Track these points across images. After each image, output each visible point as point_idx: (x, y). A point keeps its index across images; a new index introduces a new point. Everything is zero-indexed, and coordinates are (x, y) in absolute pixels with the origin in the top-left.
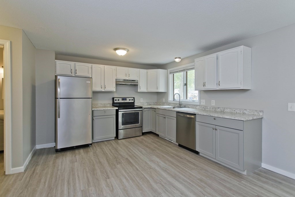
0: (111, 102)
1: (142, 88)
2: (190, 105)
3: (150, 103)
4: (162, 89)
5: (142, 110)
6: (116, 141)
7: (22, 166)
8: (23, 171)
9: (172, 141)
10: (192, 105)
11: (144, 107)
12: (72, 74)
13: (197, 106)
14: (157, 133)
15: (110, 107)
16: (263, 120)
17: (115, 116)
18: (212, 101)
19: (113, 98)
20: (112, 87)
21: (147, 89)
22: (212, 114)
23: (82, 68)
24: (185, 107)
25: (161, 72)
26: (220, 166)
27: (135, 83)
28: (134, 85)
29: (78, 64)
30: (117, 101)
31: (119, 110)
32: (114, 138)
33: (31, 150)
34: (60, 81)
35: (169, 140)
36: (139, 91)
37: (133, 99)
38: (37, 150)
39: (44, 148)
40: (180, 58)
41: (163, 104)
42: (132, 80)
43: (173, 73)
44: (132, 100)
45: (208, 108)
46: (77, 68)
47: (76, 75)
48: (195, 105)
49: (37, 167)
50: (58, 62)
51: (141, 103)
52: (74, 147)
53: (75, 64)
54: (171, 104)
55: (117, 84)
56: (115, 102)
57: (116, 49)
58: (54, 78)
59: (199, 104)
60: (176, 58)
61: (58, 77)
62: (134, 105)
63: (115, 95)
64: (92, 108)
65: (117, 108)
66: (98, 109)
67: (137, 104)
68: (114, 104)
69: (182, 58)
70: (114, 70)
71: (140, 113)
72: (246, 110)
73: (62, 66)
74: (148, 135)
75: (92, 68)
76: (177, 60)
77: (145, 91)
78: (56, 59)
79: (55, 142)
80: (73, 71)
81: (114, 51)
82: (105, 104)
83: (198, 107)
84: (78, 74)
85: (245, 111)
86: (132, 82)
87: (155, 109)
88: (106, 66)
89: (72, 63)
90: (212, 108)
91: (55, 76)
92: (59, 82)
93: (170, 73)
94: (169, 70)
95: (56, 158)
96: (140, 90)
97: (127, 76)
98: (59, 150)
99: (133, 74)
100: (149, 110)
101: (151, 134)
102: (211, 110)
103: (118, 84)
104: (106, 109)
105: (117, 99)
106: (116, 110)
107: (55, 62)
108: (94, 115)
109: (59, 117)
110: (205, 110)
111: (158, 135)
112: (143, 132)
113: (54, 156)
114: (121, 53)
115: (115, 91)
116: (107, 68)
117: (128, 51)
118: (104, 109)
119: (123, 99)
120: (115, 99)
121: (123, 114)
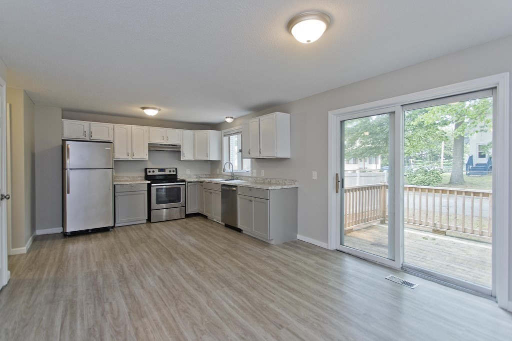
0: (143, 174)
1: (187, 155)
2: (243, 176)
3: (201, 176)
4: (214, 157)
5: (185, 184)
6: (148, 224)
7: (24, 246)
8: (25, 252)
9: (218, 221)
10: (245, 176)
11: (187, 180)
12: (85, 138)
13: (249, 177)
14: (205, 213)
15: (141, 180)
16: (299, 189)
17: (146, 193)
18: (262, 171)
19: (146, 169)
20: (143, 154)
21: (194, 156)
23: (100, 130)
24: (237, 179)
25: (212, 133)
26: (255, 240)
27: (176, 148)
28: (175, 151)
29: (93, 124)
30: (151, 173)
31: (152, 185)
32: (145, 222)
33: (31, 235)
34: (69, 146)
36: (182, 159)
37: (175, 169)
38: (38, 236)
39: (47, 234)
40: (232, 118)
41: (217, 176)
42: (172, 145)
43: (229, 135)
44: (173, 171)
45: (258, 180)
46: (93, 129)
47: (91, 138)
48: (247, 177)
49: (42, 249)
50: (66, 122)
51: (186, 175)
52: (88, 230)
53: (90, 124)
54: (225, 176)
55: (149, 150)
56: (148, 174)
57: (144, 108)
58: (61, 143)
59: (251, 175)
60: (226, 118)
61: (67, 143)
62: (177, 179)
63: (149, 165)
64: (113, 181)
65: (149, 182)
66: (122, 183)
67: (180, 177)
68: (147, 177)
69: (234, 117)
70: (145, 132)
71: (182, 188)
72: (286, 180)
73: (71, 127)
74: (194, 217)
75: (114, 129)
76: (229, 120)
77: (192, 158)
78: (62, 118)
79: (63, 227)
80: (87, 134)
81: (142, 110)
82: (133, 177)
83: (250, 179)
84: (94, 137)
86: (172, 148)
87: (202, 182)
88: (134, 127)
89: (86, 123)
90: (261, 179)
91: (63, 140)
92: (68, 149)
93: (224, 135)
94: (223, 131)
95: (66, 241)
96: (184, 158)
97: (165, 139)
98: (68, 234)
99: (172, 136)
100: (195, 185)
101: (198, 216)
102: (261, 181)
103: (153, 149)
104: (134, 183)
105: (151, 170)
106: (148, 184)
107: (62, 122)
108: (116, 191)
109: (68, 193)
110: (256, 183)
111: (206, 217)
112: (187, 213)
113: (62, 240)
114: (151, 113)
115: (147, 159)
116: (136, 129)
117: (160, 110)
118: (131, 183)
119: (160, 171)
120: (148, 170)
121: (157, 190)
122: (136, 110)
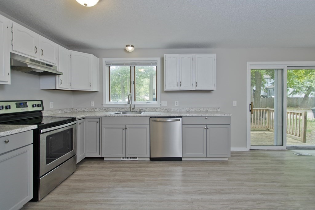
2: (146, 108)
5: (76, 123)
9: (136, 158)
10: (150, 108)
13: (157, 108)
18: (176, 102)
22: (202, 115)
30: (5, 111)
31: (42, 131)
35: (131, 158)
36: (58, 88)
37: (40, 103)
40: (133, 46)
41: (92, 110)
44: (38, 106)
45: (172, 110)
48: (154, 108)
54: (111, 109)
59: (159, 106)
60: (127, 46)
65: (36, 127)
71: (74, 129)
76: (130, 49)
77: (68, 87)
83: (159, 109)
85: (208, 109)
87: (98, 118)
90: (176, 109)
94: (105, 60)
96: (60, 86)
102: (176, 111)
105: (4, 105)
112: (77, 163)
119: (18, 104)
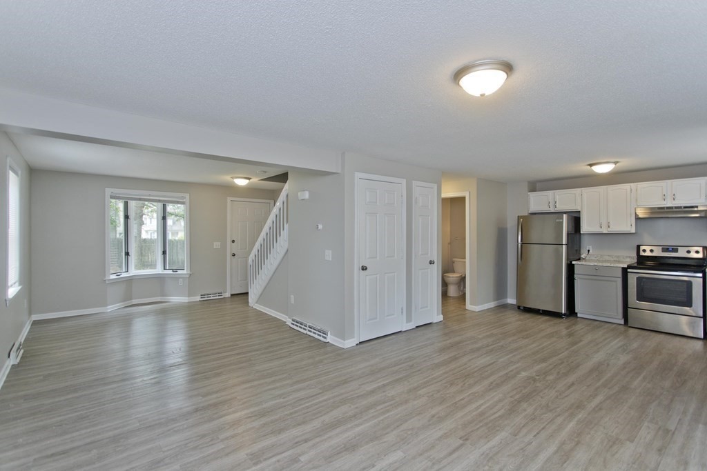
0: (634, 254)
12: (550, 209)
17: (619, 281)
19: (638, 247)
28: (694, 216)
29: (558, 192)
30: (648, 253)
31: (629, 270)
46: (557, 199)
47: (556, 209)
50: (532, 195)
53: (554, 193)
55: (637, 219)
56: (642, 254)
63: (645, 241)
65: (625, 265)
66: (584, 263)
71: (695, 283)
75: (581, 194)
80: (552, 204)
81: (590, 168)
84: (559, 208)
88: (611, 187)
89: (550, 193)
97: (667, 199)
104: (600, 264)
105: (648, 248)
106: (623, 268)
107: (528, 196)
108: (576, 272)
115: (633, 232)
118: (596, 264)
119: (665, 249)
120: (642, 248)
121: (639, 279)
122: (582, 168)
